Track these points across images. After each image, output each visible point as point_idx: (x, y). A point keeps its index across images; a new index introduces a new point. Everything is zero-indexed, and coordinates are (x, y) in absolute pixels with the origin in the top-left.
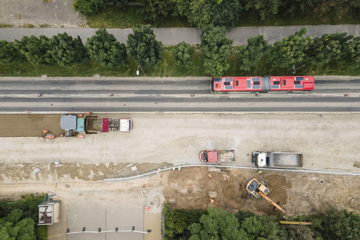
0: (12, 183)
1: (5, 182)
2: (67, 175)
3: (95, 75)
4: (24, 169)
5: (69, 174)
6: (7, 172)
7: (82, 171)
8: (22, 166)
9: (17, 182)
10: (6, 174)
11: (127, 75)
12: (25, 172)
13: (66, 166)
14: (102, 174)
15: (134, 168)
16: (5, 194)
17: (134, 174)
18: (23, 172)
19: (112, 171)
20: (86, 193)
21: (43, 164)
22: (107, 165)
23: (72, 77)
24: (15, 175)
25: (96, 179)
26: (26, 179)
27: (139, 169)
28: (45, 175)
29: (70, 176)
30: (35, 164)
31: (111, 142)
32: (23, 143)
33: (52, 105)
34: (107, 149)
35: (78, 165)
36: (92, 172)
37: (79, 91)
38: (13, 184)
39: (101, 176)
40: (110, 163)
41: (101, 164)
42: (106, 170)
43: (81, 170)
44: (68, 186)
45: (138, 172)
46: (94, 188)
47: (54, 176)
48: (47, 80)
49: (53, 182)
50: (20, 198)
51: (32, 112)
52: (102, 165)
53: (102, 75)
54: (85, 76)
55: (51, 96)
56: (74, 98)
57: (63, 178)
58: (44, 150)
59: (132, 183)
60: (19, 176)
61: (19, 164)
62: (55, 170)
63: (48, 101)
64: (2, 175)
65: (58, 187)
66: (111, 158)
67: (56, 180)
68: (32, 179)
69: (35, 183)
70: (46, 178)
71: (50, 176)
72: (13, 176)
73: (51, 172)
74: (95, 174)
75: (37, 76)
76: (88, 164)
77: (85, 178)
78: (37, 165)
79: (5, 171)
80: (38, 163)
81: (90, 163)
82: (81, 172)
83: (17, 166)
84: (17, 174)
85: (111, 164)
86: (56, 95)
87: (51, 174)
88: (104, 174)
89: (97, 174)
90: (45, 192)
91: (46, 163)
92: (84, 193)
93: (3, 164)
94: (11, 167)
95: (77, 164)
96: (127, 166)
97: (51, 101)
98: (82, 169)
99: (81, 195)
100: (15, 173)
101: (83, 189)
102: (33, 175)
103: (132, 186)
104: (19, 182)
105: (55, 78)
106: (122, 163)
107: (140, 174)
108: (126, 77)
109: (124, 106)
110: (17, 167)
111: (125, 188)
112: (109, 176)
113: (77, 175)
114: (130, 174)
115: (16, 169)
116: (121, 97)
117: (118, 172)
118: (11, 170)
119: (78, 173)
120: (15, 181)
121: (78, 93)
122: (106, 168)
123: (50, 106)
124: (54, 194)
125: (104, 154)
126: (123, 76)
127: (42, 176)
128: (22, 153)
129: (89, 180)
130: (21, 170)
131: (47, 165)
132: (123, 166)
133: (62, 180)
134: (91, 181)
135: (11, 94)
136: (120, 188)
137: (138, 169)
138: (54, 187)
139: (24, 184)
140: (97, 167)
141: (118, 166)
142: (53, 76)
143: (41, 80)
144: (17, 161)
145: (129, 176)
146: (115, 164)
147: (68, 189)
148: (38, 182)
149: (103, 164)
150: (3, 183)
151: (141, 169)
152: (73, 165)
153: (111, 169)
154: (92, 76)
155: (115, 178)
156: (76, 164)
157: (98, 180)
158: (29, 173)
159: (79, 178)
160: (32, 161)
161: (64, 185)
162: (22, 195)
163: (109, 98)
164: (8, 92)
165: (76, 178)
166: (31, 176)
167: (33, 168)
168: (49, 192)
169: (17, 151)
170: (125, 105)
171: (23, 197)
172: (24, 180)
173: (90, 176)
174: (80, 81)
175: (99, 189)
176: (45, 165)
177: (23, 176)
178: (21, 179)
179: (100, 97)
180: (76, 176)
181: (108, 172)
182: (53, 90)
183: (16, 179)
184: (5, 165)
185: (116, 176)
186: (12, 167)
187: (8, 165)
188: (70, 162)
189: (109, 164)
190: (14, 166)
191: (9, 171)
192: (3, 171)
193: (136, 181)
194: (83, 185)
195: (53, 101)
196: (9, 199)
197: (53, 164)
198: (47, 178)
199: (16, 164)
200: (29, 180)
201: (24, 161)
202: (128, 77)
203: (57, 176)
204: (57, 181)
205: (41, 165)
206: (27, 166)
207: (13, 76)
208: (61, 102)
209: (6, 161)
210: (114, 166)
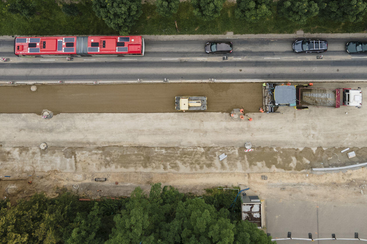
0: (191, 172)
1: (181, 171)
2: (260, 163)
3: (298, 32)
4: (205, 154)
5: (264, 162)
6: (183, 159)
7: (281, 158)
8: (202, 150)
9: (197, 172)
10: (182, 160)
11: (341, 32)
12: (206, 158)
13: (260, 151)
14: (308, 162)
15: (352, 155)
16: (185, 186)
17: (352, 162)
18: (204, 158)
19: (321, 157)
20: (290, 187)
21: (229, 148)
22: (314, 150)
23: (266, 34)
24: (194, 162)
25: (299, 168)
26: (208, 167)
27: (358, 155)
28: (233, 162)
29: (265, 164)
30: (219, 148)
31: (318, 119)
32: (202, 120)
33: (241, 70)
34: (314, 128)
35: (275, 150)
36: (294, 158)
37: (276, 52)
38: (192, 174)
39: (307, 164)
40: (318, 148)
41: (305, 148)
42: (313, 157)
43: (279, 157)
44: (264, 177)
45: (357, 159)
46: (300, 180)
47: (245, 163)
48: (234, 38)
49: (244, 172)
50: (204, 192)
51: (216, 81)
52: (307, 150)
53: (306, 31)
54: (284, 33)
55: (239, 59)
56: (269, 62)
57: (256, 167)
58: (229, 130)
59: (351, 174)
60: (199, 164)
61: (199, 148)
62: (245, 156)
63: (236, 66)
64: (177, 162)
65: (252, 178)
66: (319, 141)
67: (247, 168)
68: (216, 168)
69: (220, 173)
70: (234, 167)
71: (239, 164)
72: (192, 164)
73: (240, 158)
74: (299, 162)
75: (221, 34)
76: (289, 149)
77: (285, 167)
78: (221, 149)
79: (181, 157)
80: (222, 146)
81: (291, 147)
82: (279, 159)
83: (195, 150)
84: (196, 161)
85: (320, 148)
86: (245, 57)
87: (240, 161)
88: (311, 162)
89: (302, 161)
90: (236, 185)
91: (233, 147)
92: (287, 187)
93: (178, 148)
94: (188, 152)
95: (273, 148)
96: (342, 152)
97: (238, 66)
98: (281, 155)
99: (283, 189)
100: (194, 160)
101: (285, 182)
102: (216, 162)
103: (350, 179)
104: (199, 171)
105: (244, 35)
106: (334, 147)
107: (360, 163)
108: (339, 34)
109: (337, 72)
110: (196, 152)
111: (342, 181)
112: (316, 165)
113: (275, 162)
114: (346, 161)
115: (195, 154)
116: (332, 59)
117: (329, 158)
118: (188, 156)
119: (276, 160)
120: (194, 170)
121: (274, 55)
122: (313, 153)
123: (239, 72)
124: (248, 188)
125: (309, 135)
126: (335, 33)
127: (229, 164)
128: (202, 134)
129: (290, 169)
130: (201, 156)
131: (235, 149)
132: (336, 150)
133: (255, 169)
134: (293, 171)
135: (188, 57)
136: (334, 181)
137: (356, 156)
138: (247, 178)
139: (207, 173)
140: (301, 152)
141: (328, 151)
142: (241, 33)
143: (225, 38)
144: (195, 143)
145: (344, 165)
146: (324, 149)
147: (265, 181)
148: (224, 171)
149: (309, 148)
150: (179, 172)
151: (361, 156)
152: (268, 150)
153: (319, 156)
154: (293, 33)
155: (325, 167)
156: (271, 148)
157: (303, 169)
158: (211, 159)
159: (277, 167)
160: (215, 143)
161: (259, 176)
162: (206, 188)
163: (317, 61)
164: (184, 54)
165: (273, 166)
166: (214, 164)
167: (217, 153)
168: (241, 185)
169: (195, 131)
170: (338, 70)
171: (209, 191)
172: (206, 169)
173: (291, 165)
174: (276, 39)
175: (307, 181)
176: (232, 150)
177: (204, 164)
178: (201, 168)
179: (304, 60)
180: (274, 164)
181: (315, 159)
182: (241, 52)
183: (195, 167)
184: (180, 148)
185: (327, 164)
186: (190, 151)
187: (184, 149)
188: (265, 146)
189: (316, 148)
190: (192, 150)
191: (185, 157)
192: (179, 157)
193: (357, 171)
194: (284, 176)
195: (242, 66)
196: (190, 193)
197: (242, 148)
198: (236, 166)
199: (195, 147)
200: (213, 170)
201: (204, 144)
202: (342, 33)
203: (247, 164)
204: (249, 171)
205: (227, 149)
206: (208, 150)
207: (190, 34)
208: (253, 66)
209: (182, 143)
210: (323, 151)
